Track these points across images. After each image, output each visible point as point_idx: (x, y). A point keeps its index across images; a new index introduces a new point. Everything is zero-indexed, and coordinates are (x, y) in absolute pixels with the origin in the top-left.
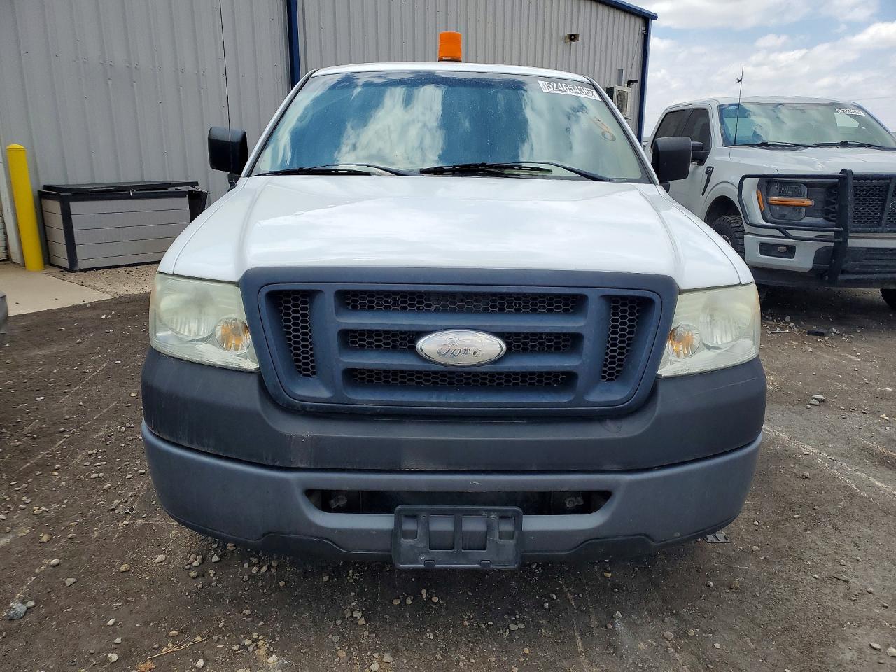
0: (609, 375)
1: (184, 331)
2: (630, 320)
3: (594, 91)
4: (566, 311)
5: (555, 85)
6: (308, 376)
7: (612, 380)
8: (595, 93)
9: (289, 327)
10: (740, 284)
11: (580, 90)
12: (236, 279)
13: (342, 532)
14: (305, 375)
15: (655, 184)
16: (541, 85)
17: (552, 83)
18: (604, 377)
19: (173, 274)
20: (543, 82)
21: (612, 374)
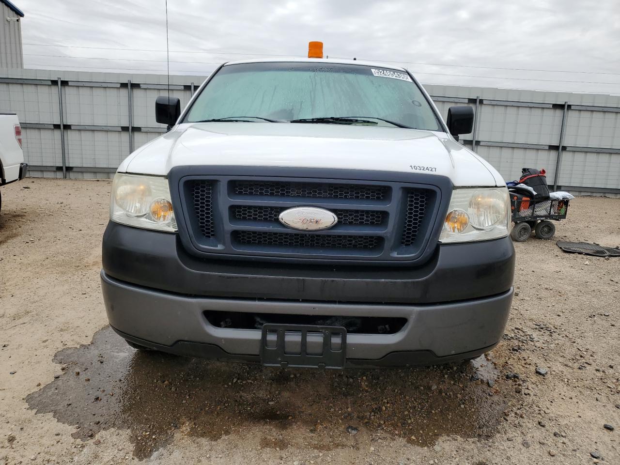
0: (407, 241)
1: (132, 210)
2: (421, 206)
3: (408, 76)
4: (378, 198)
5: (382, 72)
6: (209, 237)
7: (409, 245)
8: (409, 77)
9: (198, 205)
10: (496, 186)
11: (398, 75)
12: (165, 173)
13: (226, 340)
14: (207, 236)
15: (447, 132)
16: (373, 72)
17: (380, 71)
18: (403, 243)
19: (127, 173)
20: (374, 70)
21: (409, 241)
